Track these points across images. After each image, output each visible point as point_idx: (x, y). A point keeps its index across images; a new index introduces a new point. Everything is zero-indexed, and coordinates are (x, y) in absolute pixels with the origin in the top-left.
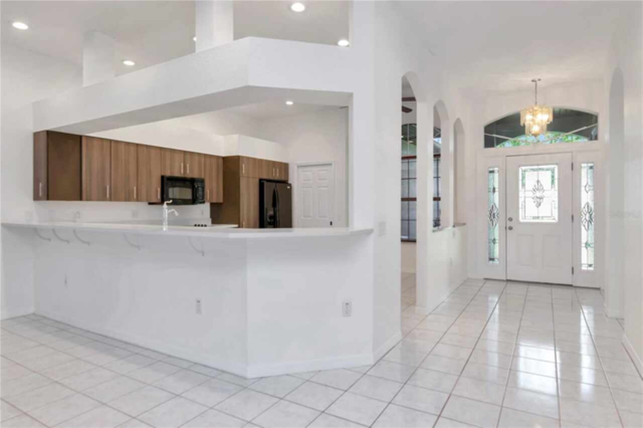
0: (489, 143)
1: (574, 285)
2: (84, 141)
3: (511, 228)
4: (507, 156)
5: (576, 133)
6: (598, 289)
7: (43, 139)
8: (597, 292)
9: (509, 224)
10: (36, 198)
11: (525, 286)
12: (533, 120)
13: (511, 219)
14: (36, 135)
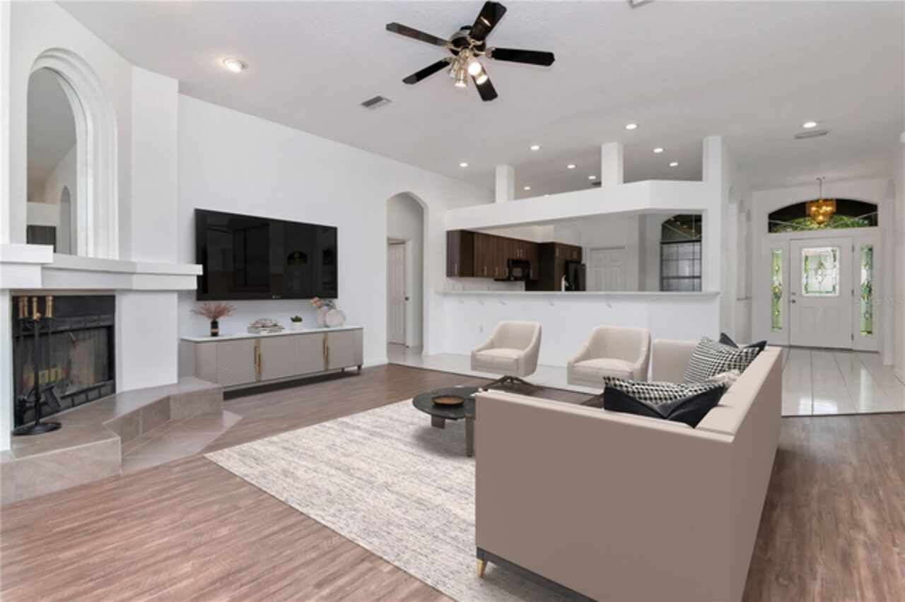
0: (772, 228)
1: (854, 348)
2: (475, 237)
3: (794, 302)
4: (791, 240)
5: (862, 218)
6: (876, 352)
7: (457, 241)
8: (876, 355)
9: (793, 297)
10: (450, 273)
11: (808, 352)
12: (817, 211)
13: (794, 294)
14: (450, 234)
